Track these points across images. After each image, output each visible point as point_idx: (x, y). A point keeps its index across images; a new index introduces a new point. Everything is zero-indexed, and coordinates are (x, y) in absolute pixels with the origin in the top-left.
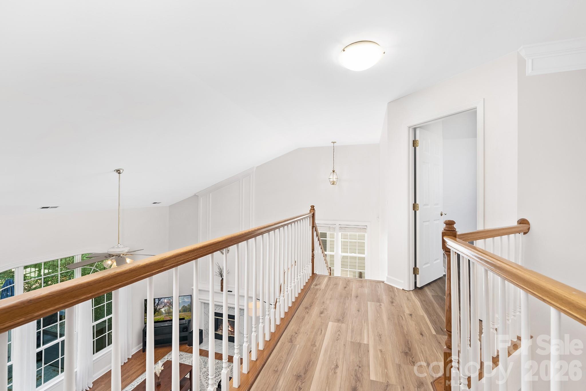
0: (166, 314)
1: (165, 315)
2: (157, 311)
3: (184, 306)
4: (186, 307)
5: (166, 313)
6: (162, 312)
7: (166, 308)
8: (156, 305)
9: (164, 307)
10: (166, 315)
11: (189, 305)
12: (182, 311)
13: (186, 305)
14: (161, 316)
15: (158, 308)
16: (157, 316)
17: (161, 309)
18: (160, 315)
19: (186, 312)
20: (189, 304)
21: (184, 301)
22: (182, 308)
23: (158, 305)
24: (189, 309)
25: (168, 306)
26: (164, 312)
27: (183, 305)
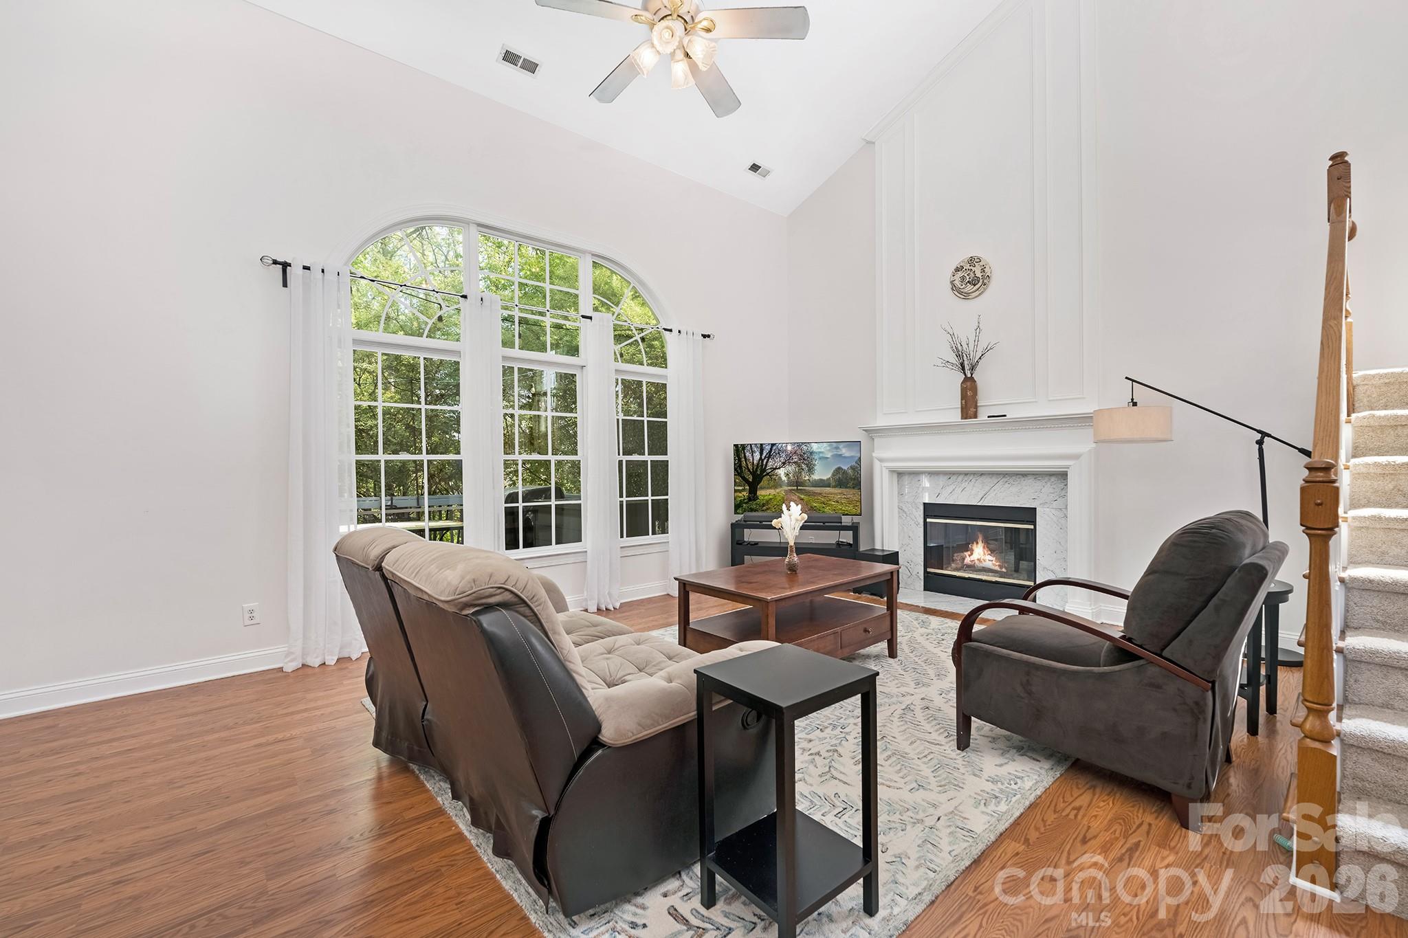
0: (790, 486)
1: (786, 488)
2: (768, 474)
3: (839, 468)
4: (845, 472)
5: (790, 484)
6: (780, 478)
7: (790, 468)
8: (765, 457)
9: (784, 463)
10: (789, 488)
11: (852, 468)
12: (834, 484)
13: (845, 468)
14: (777, 490)
15: (770, 464)
16: (768, 488)
17: (776, 469)
18: (775, 487)
19: (846, 488)
20: (854, 463)
21: (841, 455)
22: (833, 475)
23: (769, 458)
24: (854, 479)
25: (795, 463)
26: (784, 478)
27: (836, 467)
